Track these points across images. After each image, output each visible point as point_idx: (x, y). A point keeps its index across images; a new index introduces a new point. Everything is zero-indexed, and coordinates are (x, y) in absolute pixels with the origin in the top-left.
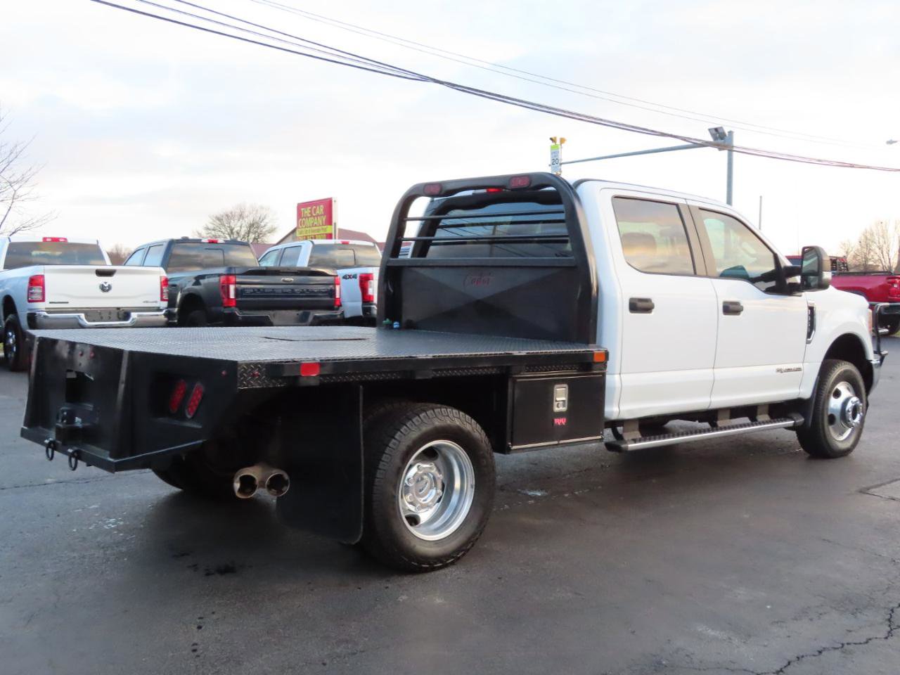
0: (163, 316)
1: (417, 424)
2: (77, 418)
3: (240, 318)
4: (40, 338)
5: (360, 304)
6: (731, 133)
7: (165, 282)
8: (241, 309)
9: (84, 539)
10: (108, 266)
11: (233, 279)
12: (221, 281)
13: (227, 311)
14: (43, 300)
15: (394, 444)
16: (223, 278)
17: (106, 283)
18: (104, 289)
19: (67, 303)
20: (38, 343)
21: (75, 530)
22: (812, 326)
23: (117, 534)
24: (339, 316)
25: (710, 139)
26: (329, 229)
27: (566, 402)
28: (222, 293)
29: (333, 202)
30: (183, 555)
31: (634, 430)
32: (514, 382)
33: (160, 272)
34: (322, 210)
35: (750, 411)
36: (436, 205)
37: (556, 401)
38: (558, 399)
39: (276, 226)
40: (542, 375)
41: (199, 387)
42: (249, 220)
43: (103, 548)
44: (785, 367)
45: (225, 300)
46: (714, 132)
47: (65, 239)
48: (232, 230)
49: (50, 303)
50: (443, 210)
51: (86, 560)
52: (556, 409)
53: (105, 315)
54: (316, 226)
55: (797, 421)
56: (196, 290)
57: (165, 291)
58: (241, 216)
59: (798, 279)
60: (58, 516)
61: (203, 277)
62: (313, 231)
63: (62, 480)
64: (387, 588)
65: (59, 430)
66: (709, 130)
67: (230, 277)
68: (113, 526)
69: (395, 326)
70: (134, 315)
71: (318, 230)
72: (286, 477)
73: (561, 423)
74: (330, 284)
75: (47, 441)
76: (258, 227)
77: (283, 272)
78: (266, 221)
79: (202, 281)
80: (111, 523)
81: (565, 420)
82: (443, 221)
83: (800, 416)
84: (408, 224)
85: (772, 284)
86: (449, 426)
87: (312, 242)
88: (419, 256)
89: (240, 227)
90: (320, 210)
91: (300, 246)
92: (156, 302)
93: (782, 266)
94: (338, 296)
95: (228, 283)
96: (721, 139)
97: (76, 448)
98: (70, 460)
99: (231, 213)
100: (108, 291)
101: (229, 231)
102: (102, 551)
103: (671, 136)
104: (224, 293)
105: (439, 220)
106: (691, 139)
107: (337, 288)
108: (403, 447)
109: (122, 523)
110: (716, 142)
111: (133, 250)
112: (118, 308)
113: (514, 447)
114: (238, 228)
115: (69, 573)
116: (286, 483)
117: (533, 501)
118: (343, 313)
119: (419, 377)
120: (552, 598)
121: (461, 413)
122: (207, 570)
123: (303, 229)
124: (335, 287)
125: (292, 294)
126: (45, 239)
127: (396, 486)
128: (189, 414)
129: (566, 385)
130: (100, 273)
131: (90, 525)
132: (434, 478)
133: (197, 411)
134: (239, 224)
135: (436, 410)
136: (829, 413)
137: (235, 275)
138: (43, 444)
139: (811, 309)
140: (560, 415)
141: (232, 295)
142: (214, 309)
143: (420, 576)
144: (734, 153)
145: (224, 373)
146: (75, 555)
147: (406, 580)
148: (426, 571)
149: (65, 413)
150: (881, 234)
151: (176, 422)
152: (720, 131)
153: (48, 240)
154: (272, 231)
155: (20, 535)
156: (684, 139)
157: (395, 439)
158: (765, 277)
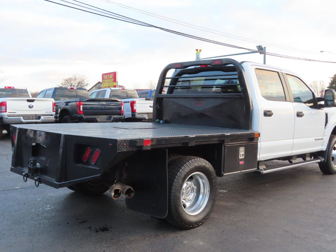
0: (54, 118)
1: (188, 165)
2: (37, 163)
3: (85, 119)
4: (19, 128)
5: (131, 113)
6: (265, 48)
7: (54, 104)
8: (85, 115)
9: (38, 215)
10: (31, 98)
11: (82, 103)
12: (77, 104)
13: (79, 116)
14: (6, 112)
15: (179, 174)
16: (78, 103)
17: (31, 105)
18: (30, 107)
19: (15, 113)
20: (18, 130)
21: (33, 211)
22: (327, 122)
23: (52, 212)
24: (123, 118)
25: (257, 50)
26: (115, 84)
27: (244, 154)
28: (77, 109)
29: (116, 74)
30: (83, 222)
31: (263, 165)
32: (225, 146)
33: (52, 100)
34: (112, 76)
35: (303, 156)
36: (177, 72)
37: (240, 154)
38: (241, 153)
39: (88, 83)
40: (235, 143)
41: (98, 151)
42: (78, 81)
43: (47, 219)
44: (317, 138)
45: (79, 112)
46: (258, 47)
47: (14, 87)
48: (72, 85)
49: (9, 113)
50: (180, 74)
51: (41, 225)
52: (240, 158)
53: (31, 118)
54: (109, 82)
55: (322, 160)
56: (66, 107)
57: (54, 108)
58: (75, 79)
59: (323, 103)
60: (25, 204)
61: (69, 102)
62: (108, 85)
63: (23, 187)
64: (177, 237)
65: (30, 169)
66: (257, 46)
67: (81, 102)
68: (49, 209)
69: (161, 122)
70: (42, 117)
71: (111, 84)
72: (132, 189)
73: (242, 163)
74: (119, 105)
75: (24, 174)
76: (81, 84)
77: (101, 100)
78: (84, 81)
79: (69, 104)
80: (48, 208)
81: (243, 162)
82: (180, 79)
83: (323, 158)
84: (166, 80)
85: (312, 104)
86: (201, 166)
87: (111, 89)
88: (170, 93)
89: (75, 84)
90: (111, 76)
91: (106, 90)
92: (51, 112)
93: (316, 97)
94: (122, 110)
95: (80, 105)
96: (261, 50)
97: (38, 177)
98: (24, 178)
99: (71, 78)
100: (32, 108)
101: (70, 85)
102: (47, 221)
103: (244, 48)
104: (78, 108)
105: (178, 78)
106: (251, 50)
107: (122, 107)
108: (183, 176)
109: (53, 207)
110: (259, 51)
111: (40, 92)
112: (36, 115)
113: (225, 174)
114: (74, 84)
115: (35, 232)
116: (132, 192)
117: (222, 195)
118: (124, 116)
119: (190, 145)
120: (249, 241)
121: (205, 160)
122: (96, 229)
123: (104, 84)
124: (121, 106)
125: (106, 109)
126: (5, 87)
127: (180, 193)
128: (93, 163)
129: (244, 147)
130: (29, 101)
131: (39, 208)
132: (193, 188)
133: (97, 161)
134: (74, 82)
135: (195, 159)
136: (332, 156)
137: (83, 101)
138: (22, 175)
139: (326, 115)
140: (242, 160)
141: (81, 110)
142: (74, 115)
143: (189, 231)
144: (266, 55)
145: (110, 144)
146: (36, 223)
147: (184, 233)
148: (191, 228)
149: (32, 161)
150: (315, 86)
151: (86, 166)
152: (261, 47)
153: (7, 88)
154: (87, 85)
155: (9, 213)
156: (248, 50)
157: (180, 172)
158: (309, 102)
